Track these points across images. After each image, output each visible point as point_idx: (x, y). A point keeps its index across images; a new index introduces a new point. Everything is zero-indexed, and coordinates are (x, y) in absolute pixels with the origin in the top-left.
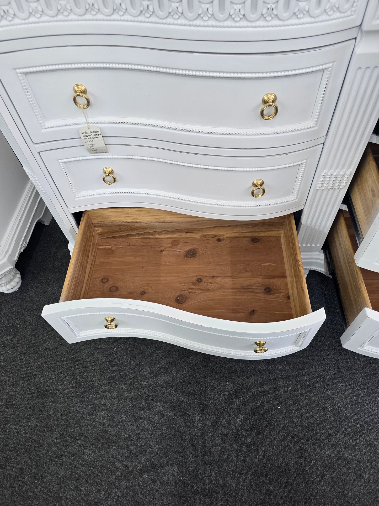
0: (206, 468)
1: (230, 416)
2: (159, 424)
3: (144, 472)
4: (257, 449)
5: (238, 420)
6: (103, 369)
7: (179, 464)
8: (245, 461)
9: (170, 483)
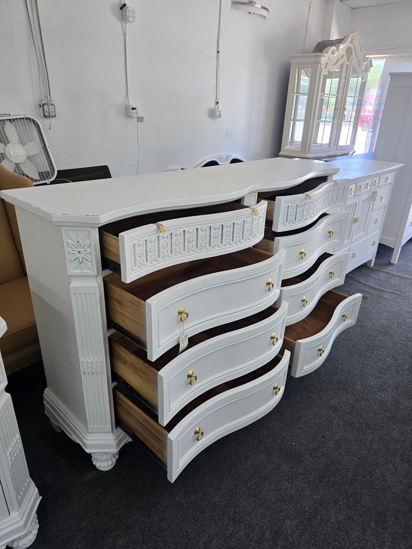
0: (299, 504)
1: (280, 469)
2: (253, 510)
3: (276, 542)
4: (308, 471)
5: (285, 467)
6: (183, 518)
7: (287, 516)
8: (310, 481)
9: (294, 530)
